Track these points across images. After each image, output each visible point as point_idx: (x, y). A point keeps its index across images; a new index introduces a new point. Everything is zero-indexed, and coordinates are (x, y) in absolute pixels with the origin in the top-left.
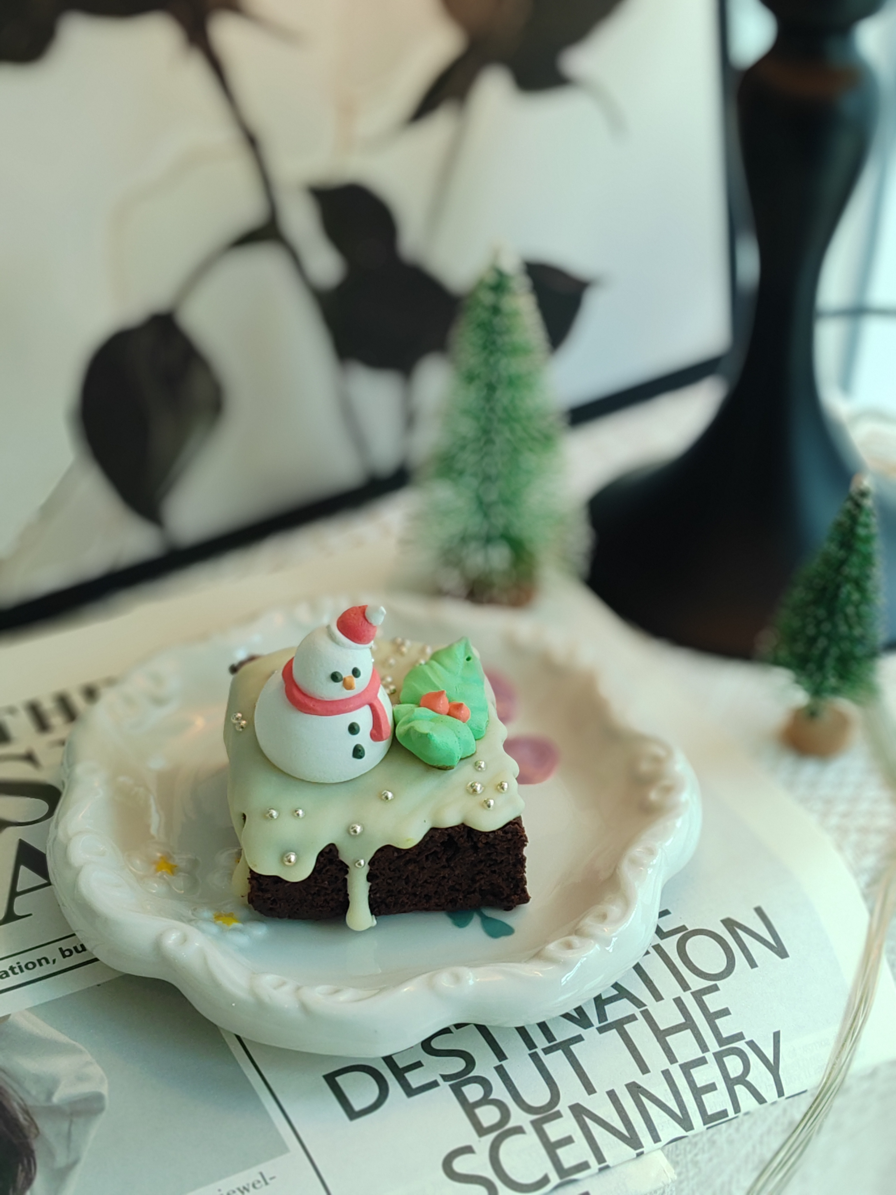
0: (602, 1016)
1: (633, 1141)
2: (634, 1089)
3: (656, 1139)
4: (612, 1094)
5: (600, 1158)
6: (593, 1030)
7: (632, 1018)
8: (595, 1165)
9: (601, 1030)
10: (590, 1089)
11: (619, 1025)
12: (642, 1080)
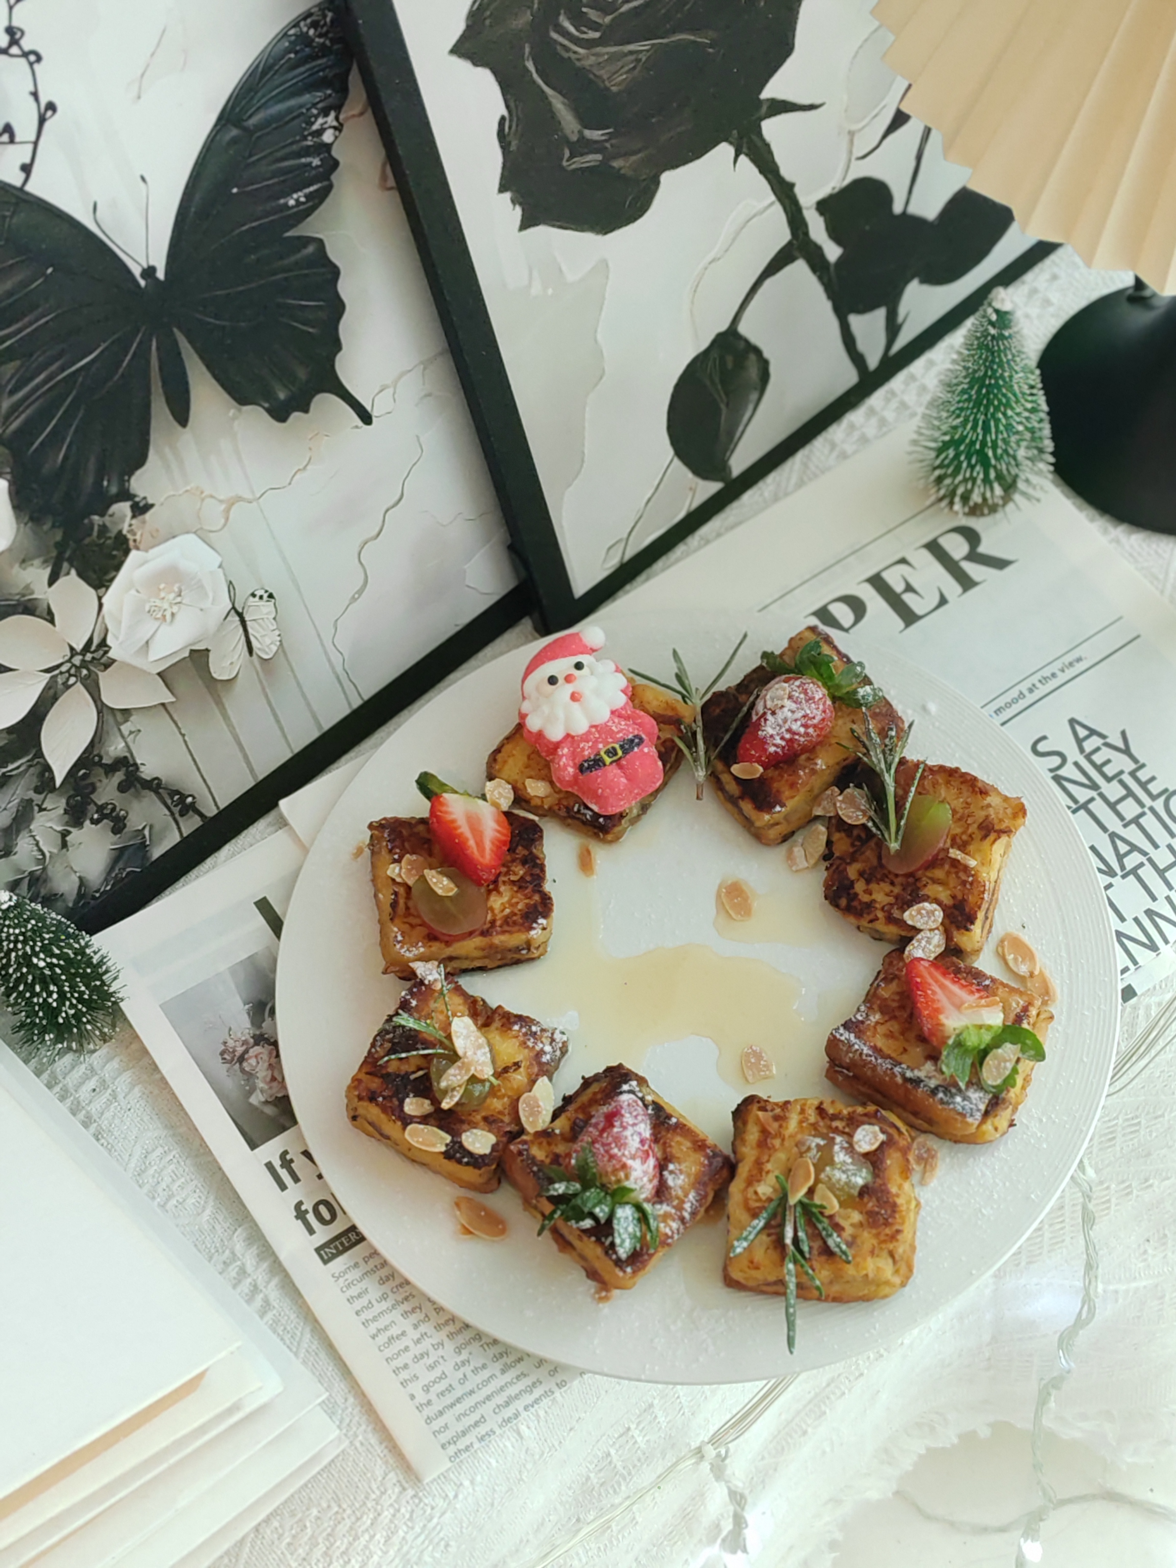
0: (1123, 867)
1: (1153, 947)
2: (1150, 913)
3: (1166, 942)
4: (1136, 920)
5: (1135, 962)
6: (1118, 878)
7: (1142, 865)
8: (1132, 967)
9: (1123, 877)
10: (1122, 919)
11: (1134, 871)
12: (1154, 906)
